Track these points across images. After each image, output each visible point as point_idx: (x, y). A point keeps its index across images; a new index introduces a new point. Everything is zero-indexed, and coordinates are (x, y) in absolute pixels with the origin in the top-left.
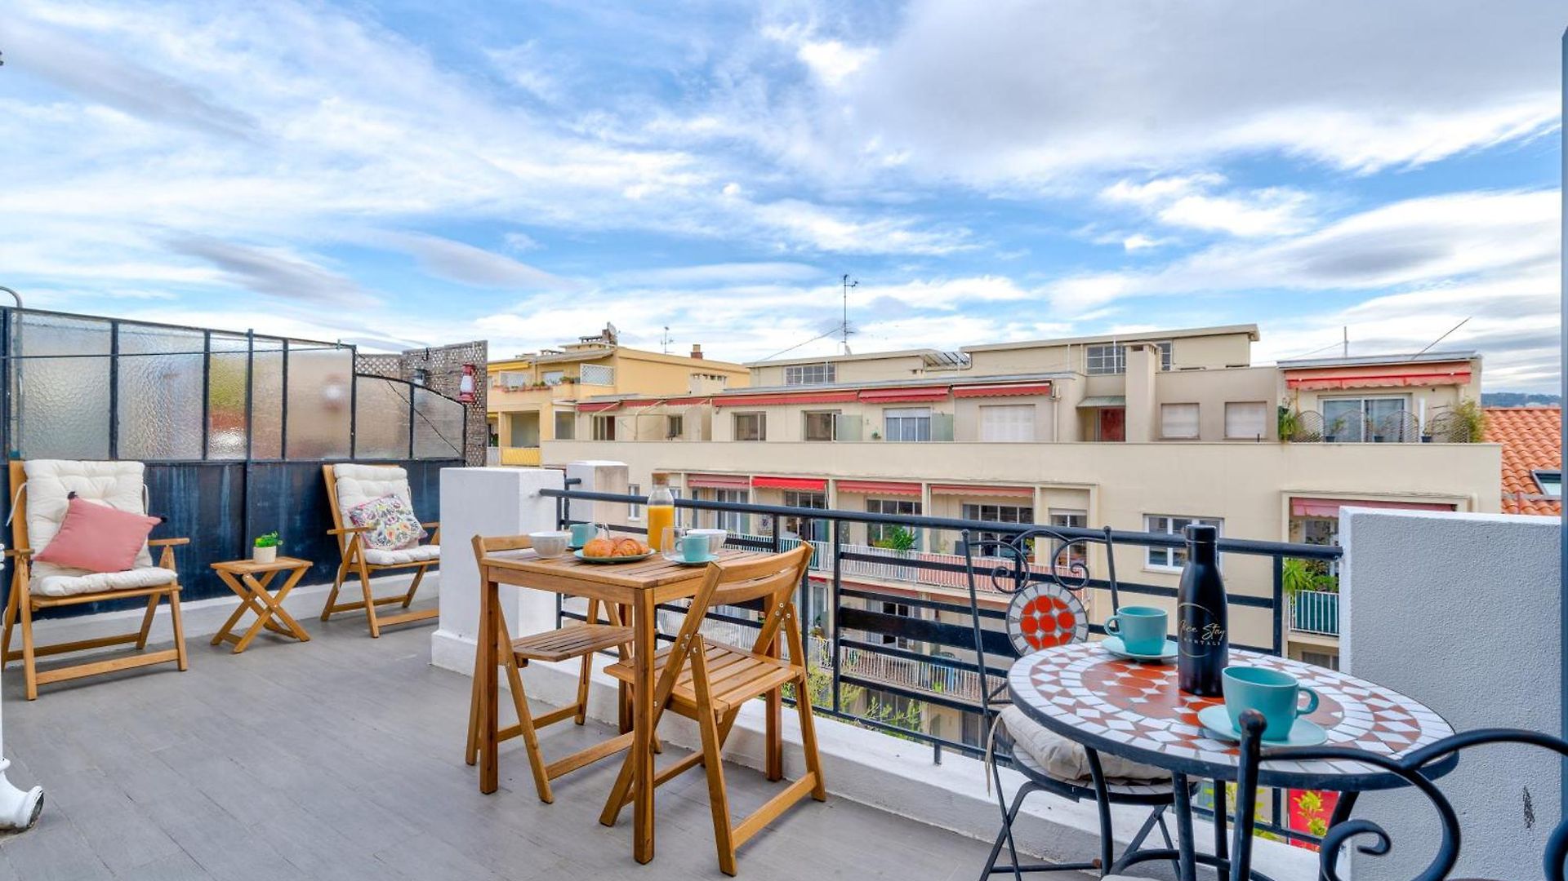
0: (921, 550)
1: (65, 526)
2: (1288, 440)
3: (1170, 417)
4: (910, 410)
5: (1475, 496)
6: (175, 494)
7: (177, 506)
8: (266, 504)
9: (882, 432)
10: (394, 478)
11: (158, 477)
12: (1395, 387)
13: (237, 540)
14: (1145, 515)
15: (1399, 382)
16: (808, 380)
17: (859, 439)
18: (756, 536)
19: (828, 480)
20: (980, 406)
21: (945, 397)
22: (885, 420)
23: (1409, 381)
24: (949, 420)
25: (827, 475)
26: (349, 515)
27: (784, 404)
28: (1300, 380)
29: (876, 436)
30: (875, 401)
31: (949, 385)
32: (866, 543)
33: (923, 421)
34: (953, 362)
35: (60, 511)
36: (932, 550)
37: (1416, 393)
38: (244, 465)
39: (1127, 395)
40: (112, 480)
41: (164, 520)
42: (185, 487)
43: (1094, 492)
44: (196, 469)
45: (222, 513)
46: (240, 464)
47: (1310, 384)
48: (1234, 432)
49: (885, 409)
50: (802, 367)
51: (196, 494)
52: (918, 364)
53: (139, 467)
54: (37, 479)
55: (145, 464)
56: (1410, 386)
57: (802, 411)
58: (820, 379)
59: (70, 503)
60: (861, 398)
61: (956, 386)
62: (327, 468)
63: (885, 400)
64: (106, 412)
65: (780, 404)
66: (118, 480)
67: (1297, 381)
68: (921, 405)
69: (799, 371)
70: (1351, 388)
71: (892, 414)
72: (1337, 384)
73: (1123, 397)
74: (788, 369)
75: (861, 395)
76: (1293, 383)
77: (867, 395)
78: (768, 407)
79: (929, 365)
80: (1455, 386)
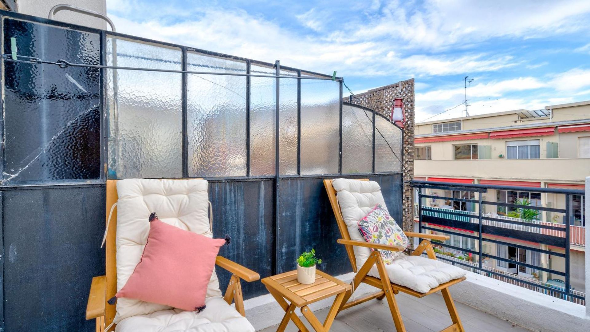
0: (542, 220)
1: (146, 253)
4: (526, 142)
6: (228, 207)
7: (230, 218)
8: (288, 214)
9: (505, 153)
10: (373, 191)
11: (217, 192)
13: (269, 247)
16: (445, 130)
17: (489, 158)
18: (429, 207)
19: (474, 180)
20: (579, 137)
21: (553, 133)
22: (507, 147)
24: (556, 146)
25: (473, 177)
26: (358, 227)
27: (443, 141)
29: (501, 156)
30: (501, 137)
31: (556, 126)
32: (496, 213)
33: (534, 148)
34: (539, 115)
35: (143, 232)
36: (548, 221)
38: (274, 181)
40: (185, 197)
41: (228, 241)
42: (235, 201)
44: (242, 183)
45: (260, 222)
46: (271, 179)
49: (506, 142)
50: (442, 124)
51: (242, 207)
52: (516, 118)
53: (203, 184)
54: (125, 200)
55: (208, 181)
57: (452, 145)
58: (452, 129)
59: (151, 225)
60: (491, 136)
61: (560, 126)
62: (327, 182)
63: (508, 137)
64: (179, 134)
65: (440, 142)
66: (189, 197)
68: (533, 138)
69: (440, 126)
71: (511, 144)
74: (434, 126)
75: (491, 135)
77: (495, 134)
78: (432, 143)
79: (522, 118)
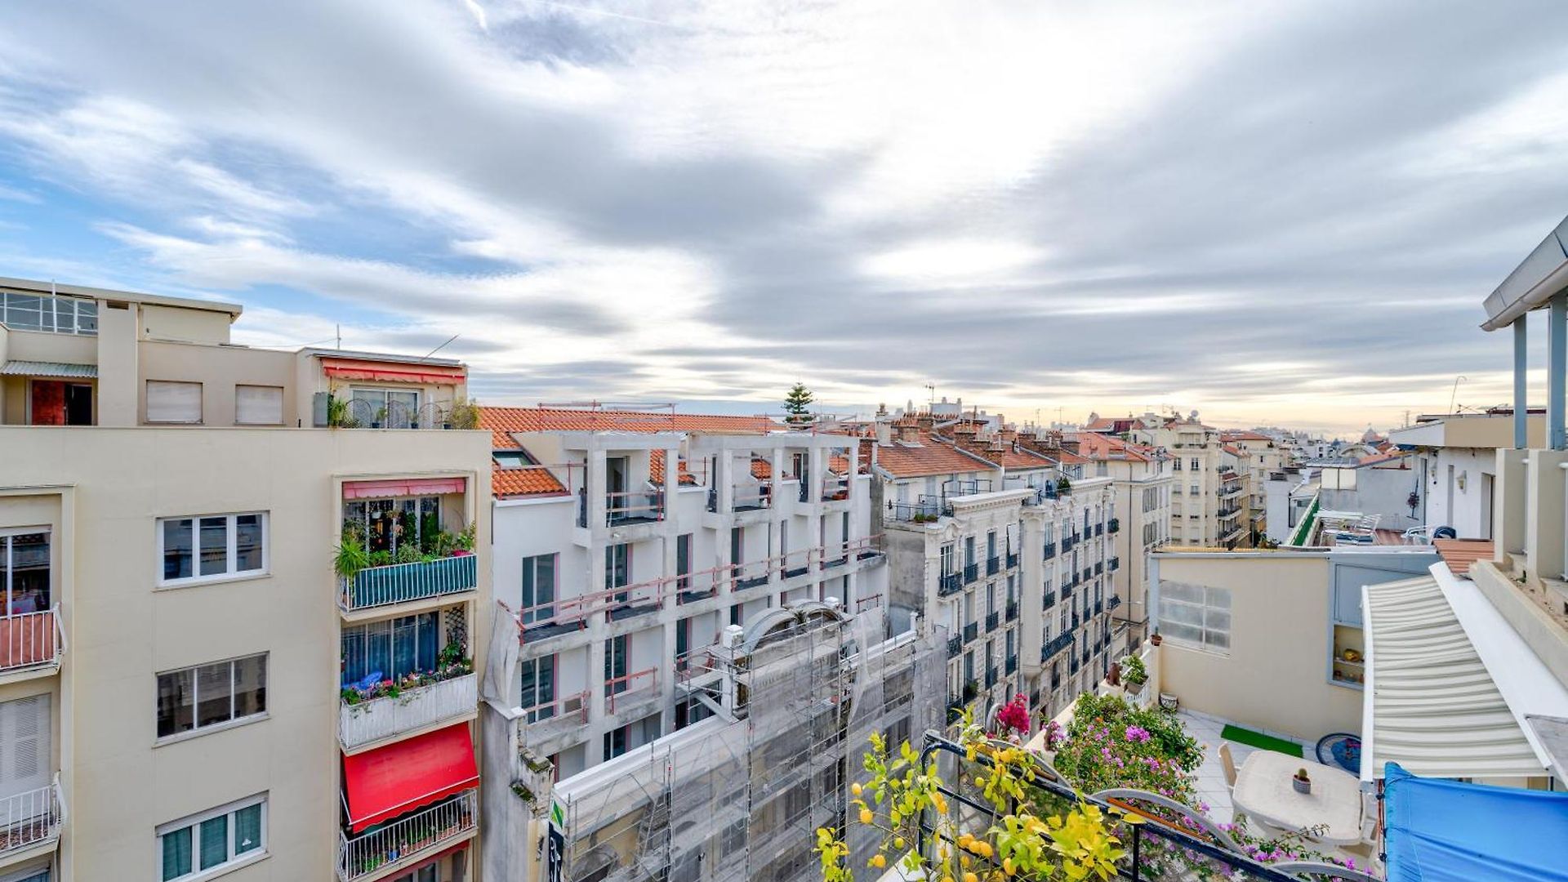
2: (339, 425)
3: (157, 396)
5: (478, 470)
12: (415, 383)
14: (158, 518)
15: (418, 379)
23: (425, 378)
28: (338, 368)
37: (427, 389)
39: (99, 365)
43: (68, 498)
47: (347, 373)
48: (246, 418)
56: (426, 383)
67: (335, 369)
70: (382, 381)
72: (370, 375)
73: (94, 367)
76: (331, 371)
80: (452, 386)
